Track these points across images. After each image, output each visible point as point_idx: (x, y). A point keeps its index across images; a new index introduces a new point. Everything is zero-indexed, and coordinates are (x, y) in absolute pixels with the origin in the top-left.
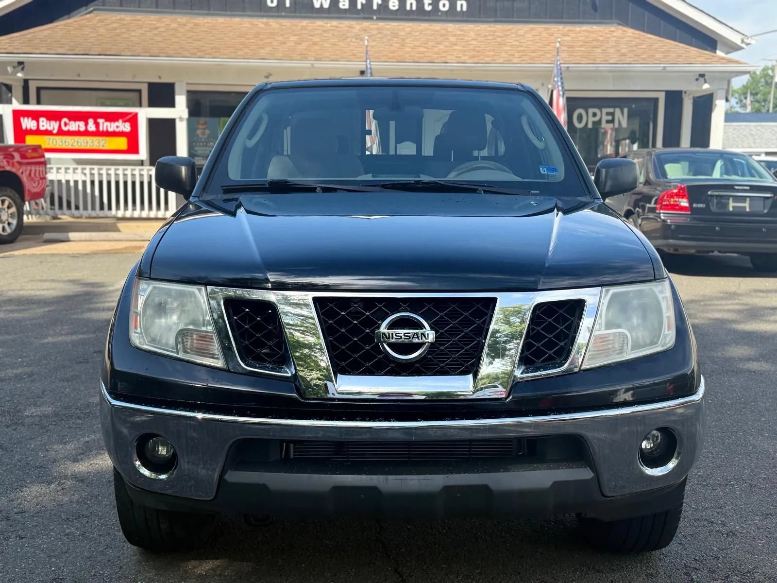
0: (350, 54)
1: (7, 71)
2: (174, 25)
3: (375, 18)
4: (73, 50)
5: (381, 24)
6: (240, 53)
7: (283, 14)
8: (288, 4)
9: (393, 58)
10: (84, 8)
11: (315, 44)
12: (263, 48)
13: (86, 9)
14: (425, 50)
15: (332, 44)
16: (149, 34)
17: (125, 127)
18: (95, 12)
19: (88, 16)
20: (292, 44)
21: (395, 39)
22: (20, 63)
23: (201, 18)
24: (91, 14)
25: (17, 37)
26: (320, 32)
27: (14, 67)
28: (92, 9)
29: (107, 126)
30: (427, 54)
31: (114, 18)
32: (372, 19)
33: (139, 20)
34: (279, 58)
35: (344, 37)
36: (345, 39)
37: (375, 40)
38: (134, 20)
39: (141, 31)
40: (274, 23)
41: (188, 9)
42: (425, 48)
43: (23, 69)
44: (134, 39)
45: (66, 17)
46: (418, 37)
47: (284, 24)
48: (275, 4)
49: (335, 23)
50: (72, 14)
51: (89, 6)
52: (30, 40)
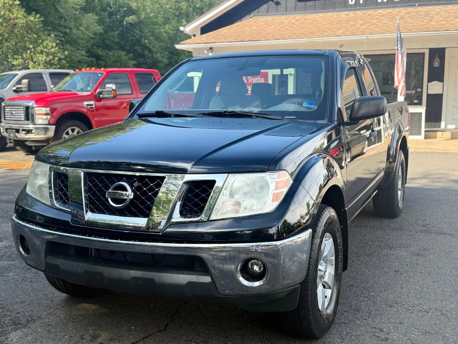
0: (394, 29)
1: (204, 53)
2: (294, 21)
3: (417, 5)
4: (236, 39)
5: (420, 8)
6: (326, 34)
7: (358, 8)
8: (361, 2)
9: (421, 29)
10: (248, 15)
11: (373, 24)
12: (339, 30)
13: (249, 16)
14: (446, 23)
15: (383, 24)
16: (278, 27)
17: (261, 80)
18: (253, 17)
19: (250, 19)
20: (359, 25)
21: (426, 17)
22: (211, 48)
23: (310, 15)
24: (252, 19)
25: (211, 34)
26: (378, 17)
27: (208, 51)
28: (252, 15)
29: (252, 80)
30: (446, 25)
31: (262, 20)
32: (415, 5)
33: (275, 20)
34: (348, 35)
35: (393, 18)
36: (394, 20)
37: (413, 19)
38: (273, 20)
39: (274, 26)
40: (351, 14)
41: (303, 11)
42: (446, 21)
43: (212, 51)
44: (269, 31)
45: (239, 21)
46: (443, 15)
47: (357, 14)
48: (354, 2)
49: (390, 10)
50: (242, 19)
51: (251, 14)
52: (217, 35)
